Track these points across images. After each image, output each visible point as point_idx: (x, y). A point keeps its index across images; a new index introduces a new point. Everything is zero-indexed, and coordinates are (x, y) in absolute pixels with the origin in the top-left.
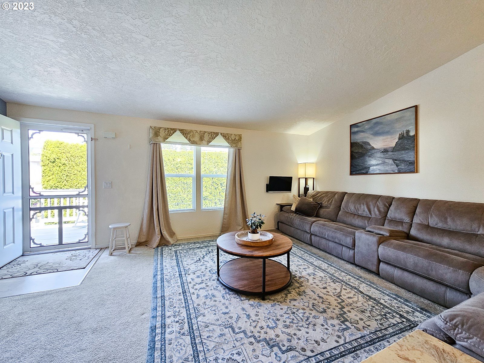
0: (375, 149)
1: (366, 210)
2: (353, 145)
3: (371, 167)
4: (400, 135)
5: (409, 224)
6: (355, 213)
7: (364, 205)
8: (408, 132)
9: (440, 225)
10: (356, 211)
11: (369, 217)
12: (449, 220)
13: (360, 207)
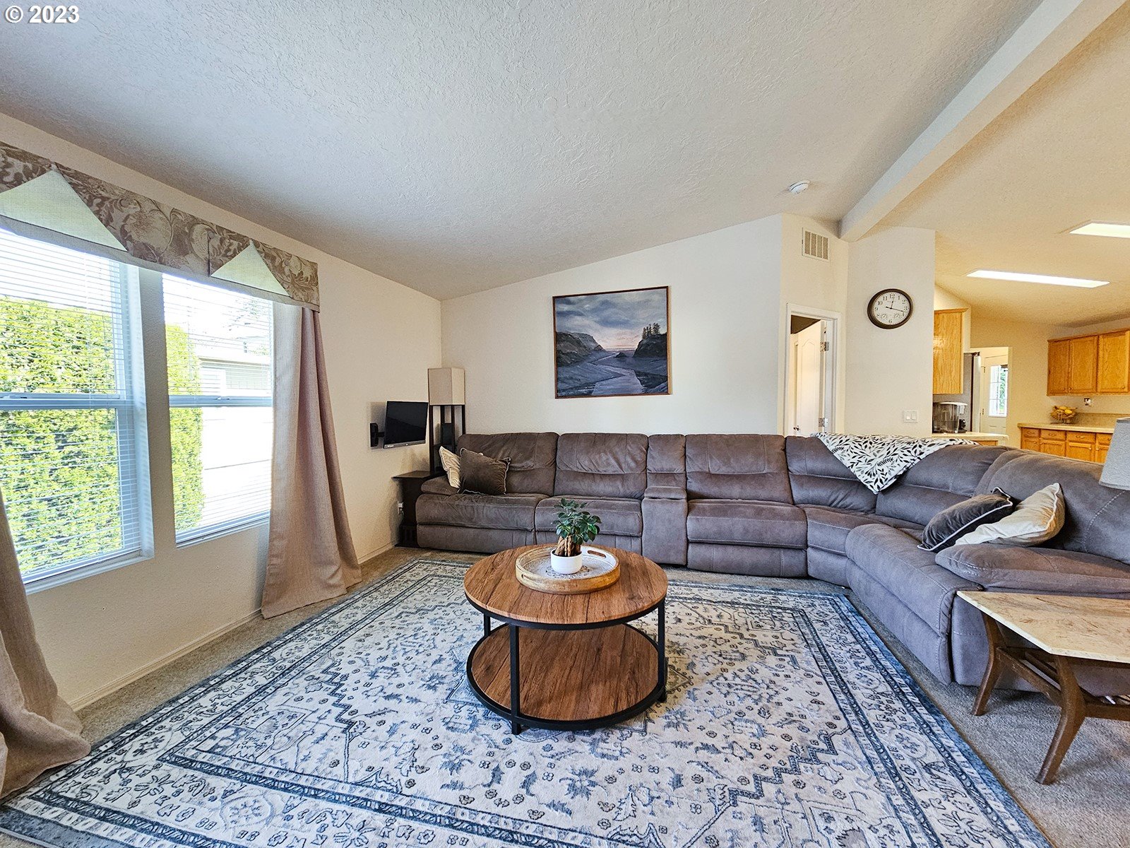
0: (604, 351)
1: (613, 461)
2: (559, 337)
3: (597, 385)
4: (645, 330)
5: (684, 475)
6: (591, 472)
7: (607, 454)
8: (657, 327)
9: (724, 470)
10: (593, 468)
11: (620, 475)
12: (732, 460)
13: (600, 457)
